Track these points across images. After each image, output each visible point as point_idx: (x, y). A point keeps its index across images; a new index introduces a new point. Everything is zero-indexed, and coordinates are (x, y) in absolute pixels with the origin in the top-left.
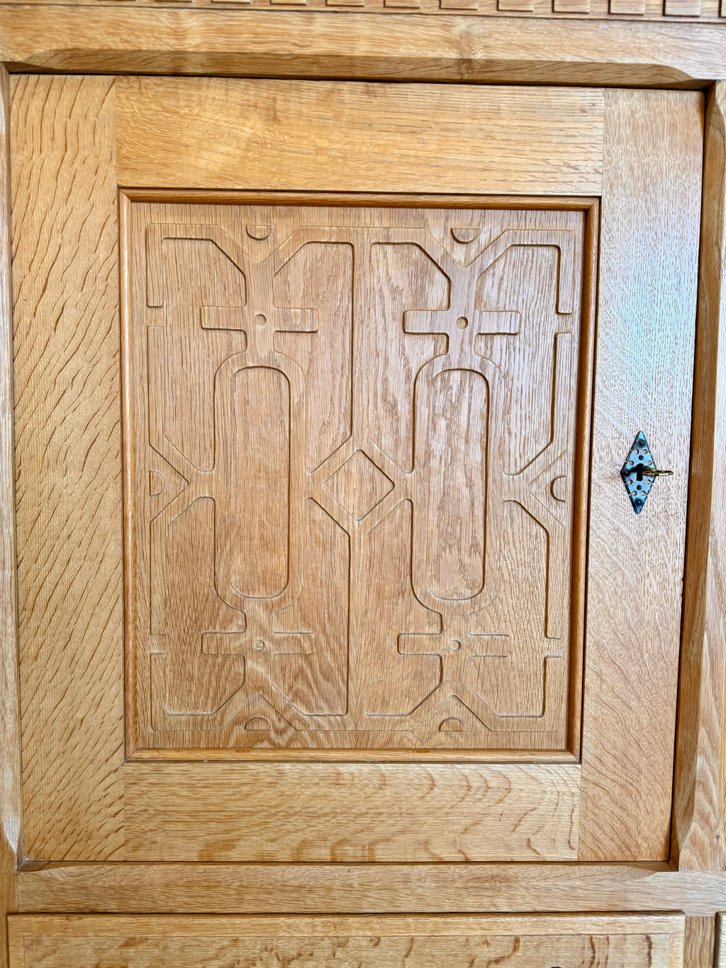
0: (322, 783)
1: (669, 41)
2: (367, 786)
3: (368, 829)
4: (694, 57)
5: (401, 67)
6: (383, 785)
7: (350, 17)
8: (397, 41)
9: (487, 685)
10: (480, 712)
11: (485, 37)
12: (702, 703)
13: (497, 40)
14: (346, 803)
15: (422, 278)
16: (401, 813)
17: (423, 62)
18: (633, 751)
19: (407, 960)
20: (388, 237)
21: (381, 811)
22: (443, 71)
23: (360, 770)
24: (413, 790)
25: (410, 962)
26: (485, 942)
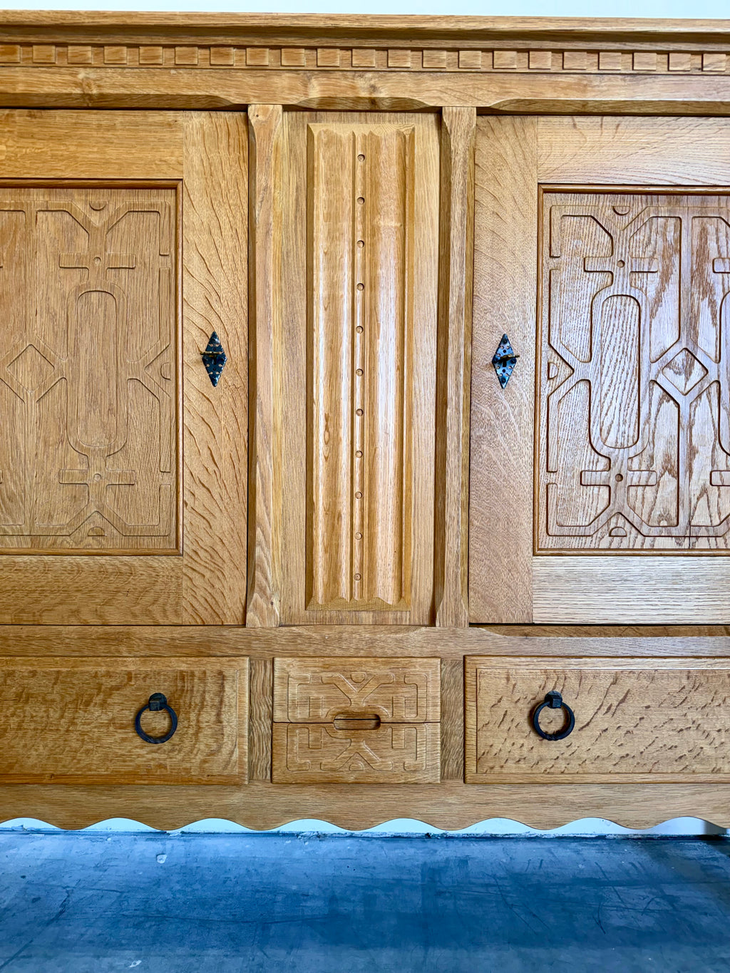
0: (5, 569)
1: (216, 81)
2: (36, 571)
3: (37, 601)
4: (233, 91)
5: (48, 99)
6: (45, 572)
7: (13, 69)
8: (43, 83)
9: (121, 505)
10: (115, 522)
11: (98, 80)
12: (257, 511)
13: (105, 82)
14: (22, 583)
15: (71, 233)
16: (59, 591)
17: (60, 96)
18: (218, 547)
19: (55, 686)
20: (47, 207)
21: (45, 588)
22: (74, 102)
23: (31, 560)
24: (67, 575)
25: (57, 688)
26: (108, 674)
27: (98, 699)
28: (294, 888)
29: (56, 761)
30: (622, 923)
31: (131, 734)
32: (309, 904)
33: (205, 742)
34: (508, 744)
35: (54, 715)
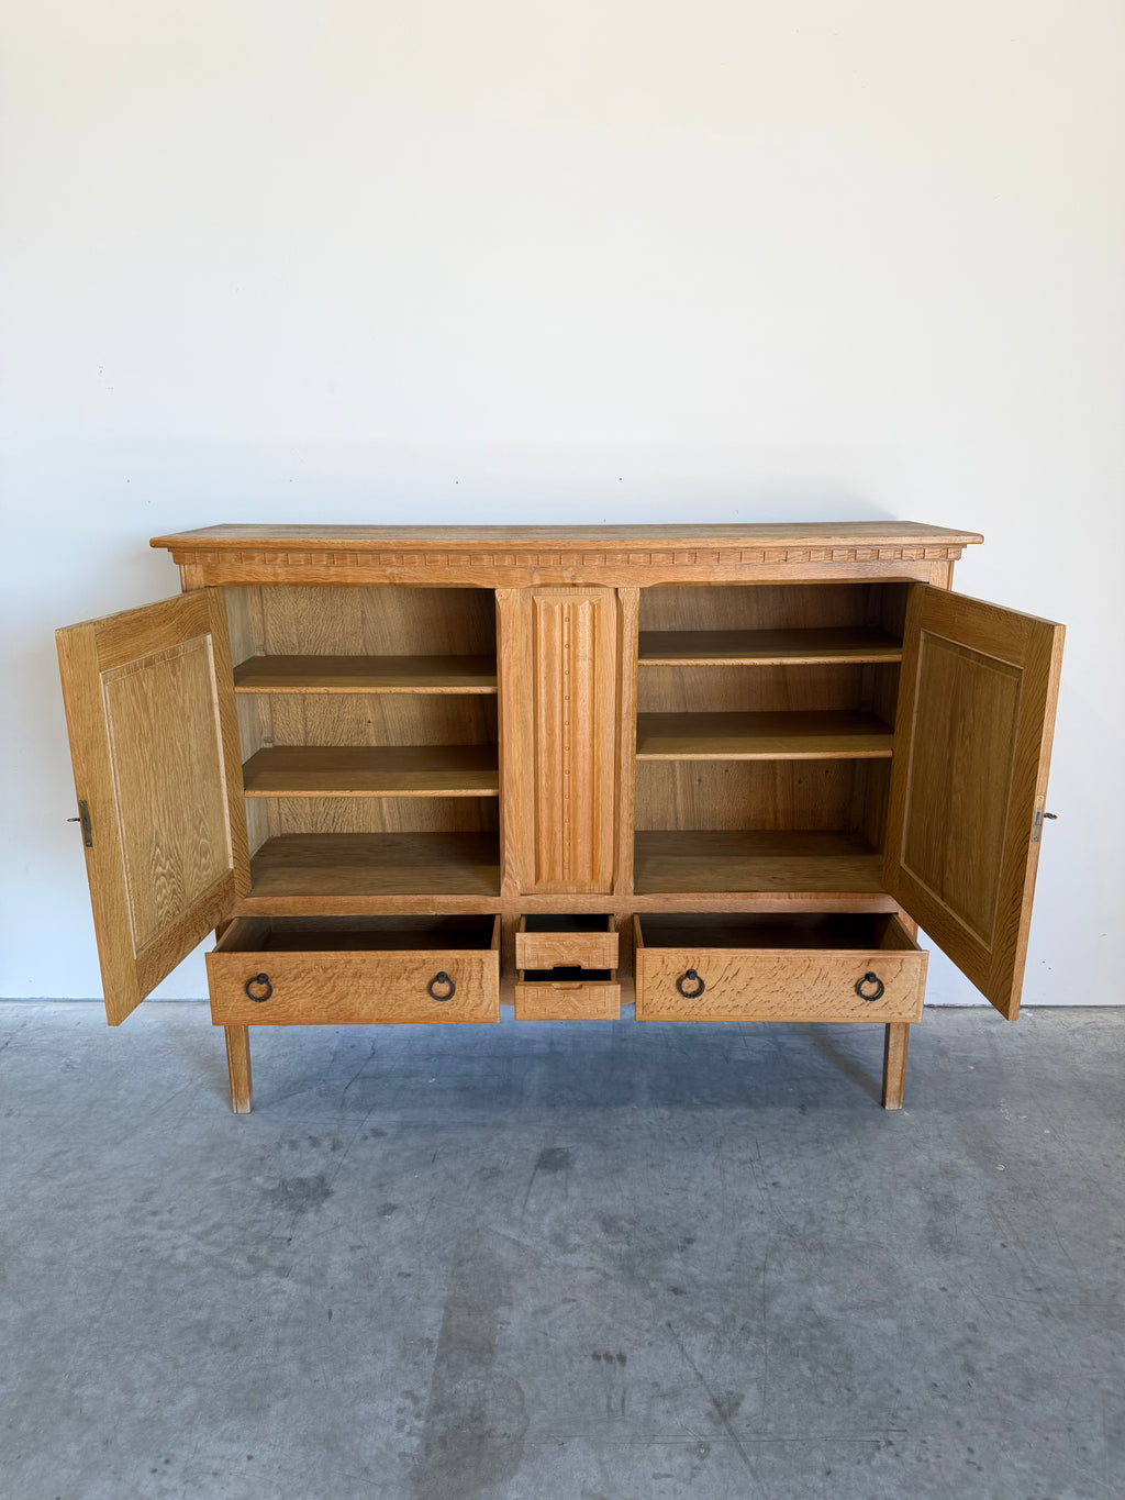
25: (379, 970)
26: (411, 961)
27: (405, 976)
28: (526, 1036)
29: (380, 1011)
30: (742, 1058)
31: (426, 995)
32: (537, 1046)
33: (473, 999)
34: (662, 999)
35: (377, 985)
